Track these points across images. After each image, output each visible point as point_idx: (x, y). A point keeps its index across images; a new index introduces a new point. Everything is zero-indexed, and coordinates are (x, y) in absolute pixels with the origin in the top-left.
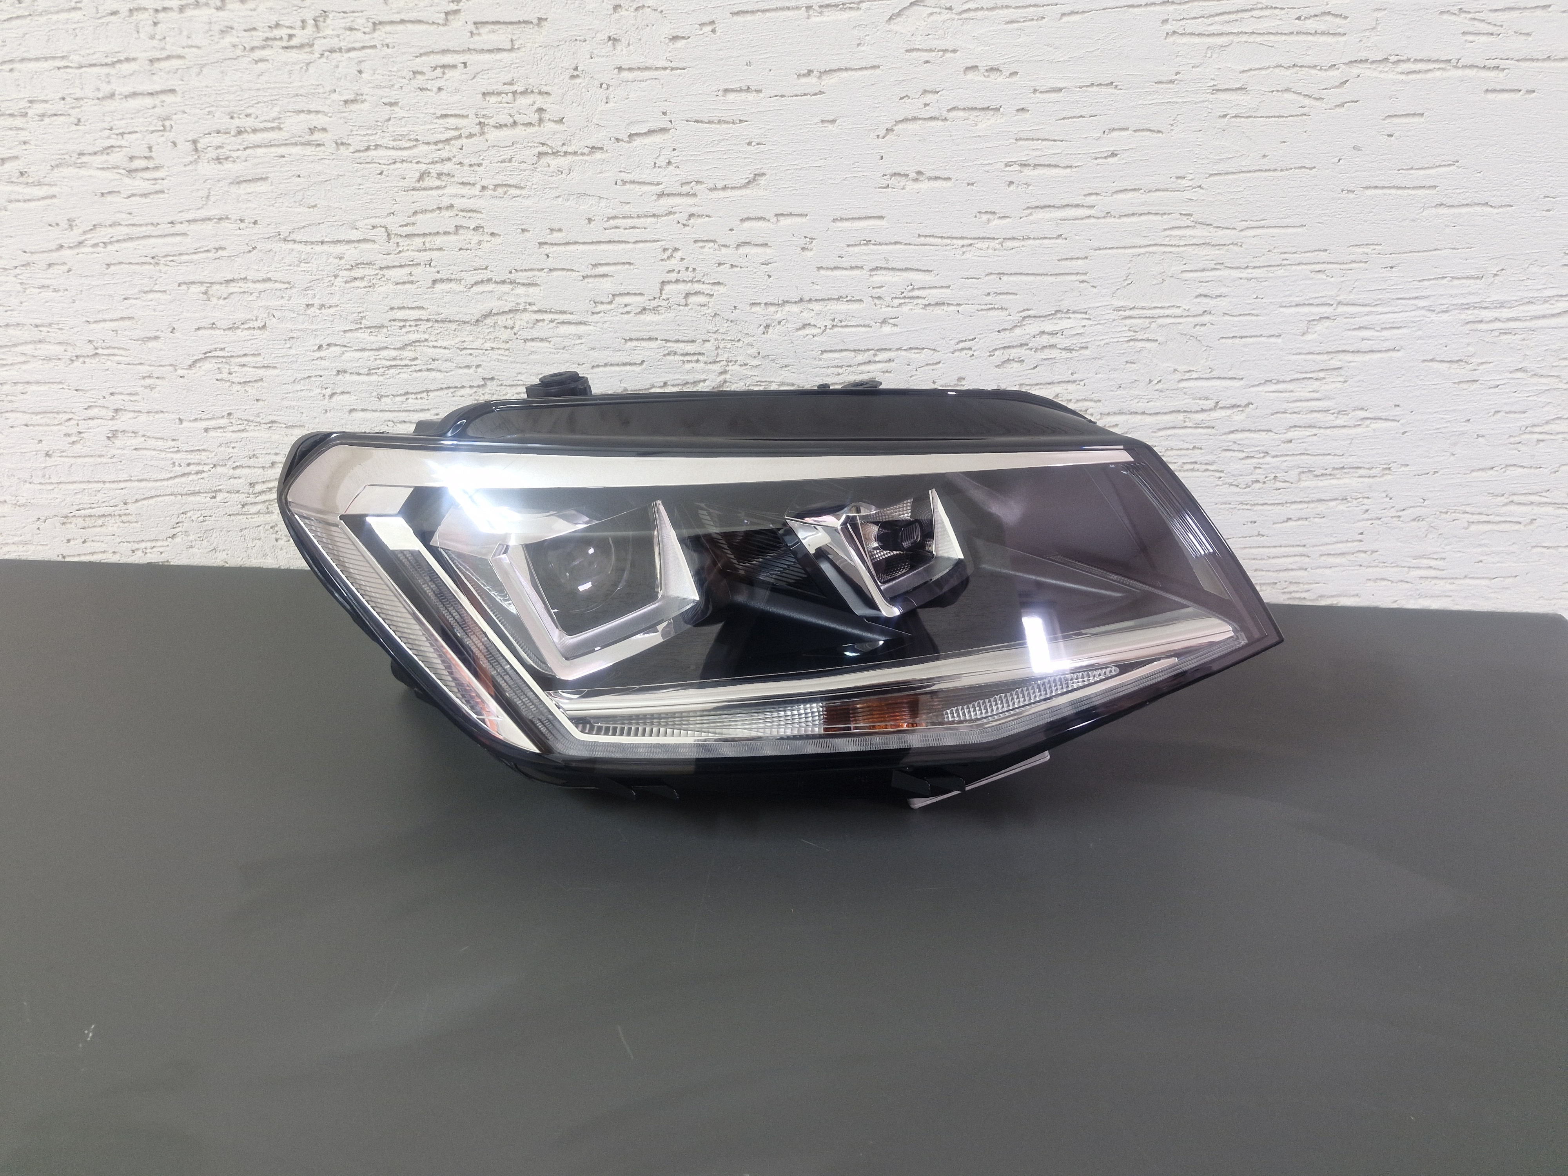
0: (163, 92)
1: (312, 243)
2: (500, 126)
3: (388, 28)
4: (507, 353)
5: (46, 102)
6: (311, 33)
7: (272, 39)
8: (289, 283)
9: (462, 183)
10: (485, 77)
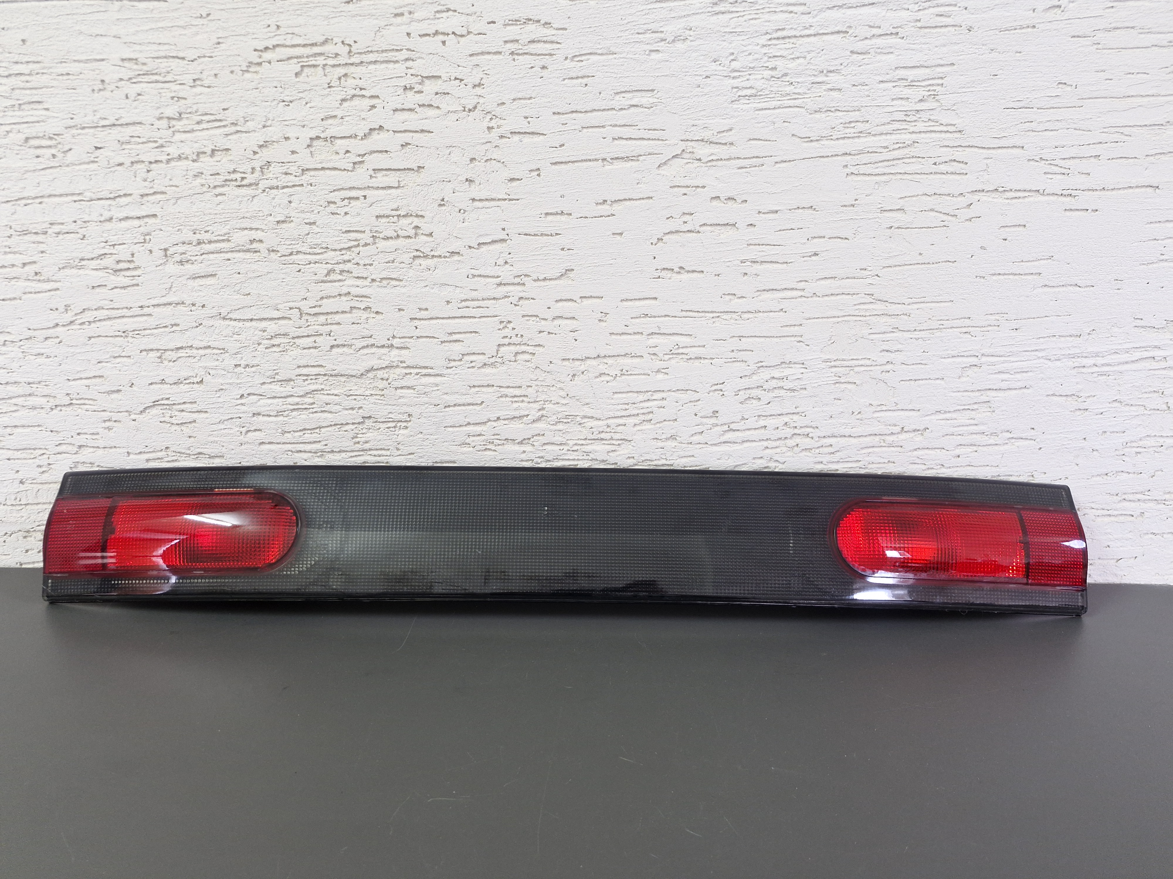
0: (147, 216)
1: (244, 320)
2: (387, 238)
3: (312, 173)
4: (381, 398)
5: (62, 224)
6: (258, 176)
7: (229, 181)
8: (223, 349)
9: (358, 278)
10: (379, 205)
